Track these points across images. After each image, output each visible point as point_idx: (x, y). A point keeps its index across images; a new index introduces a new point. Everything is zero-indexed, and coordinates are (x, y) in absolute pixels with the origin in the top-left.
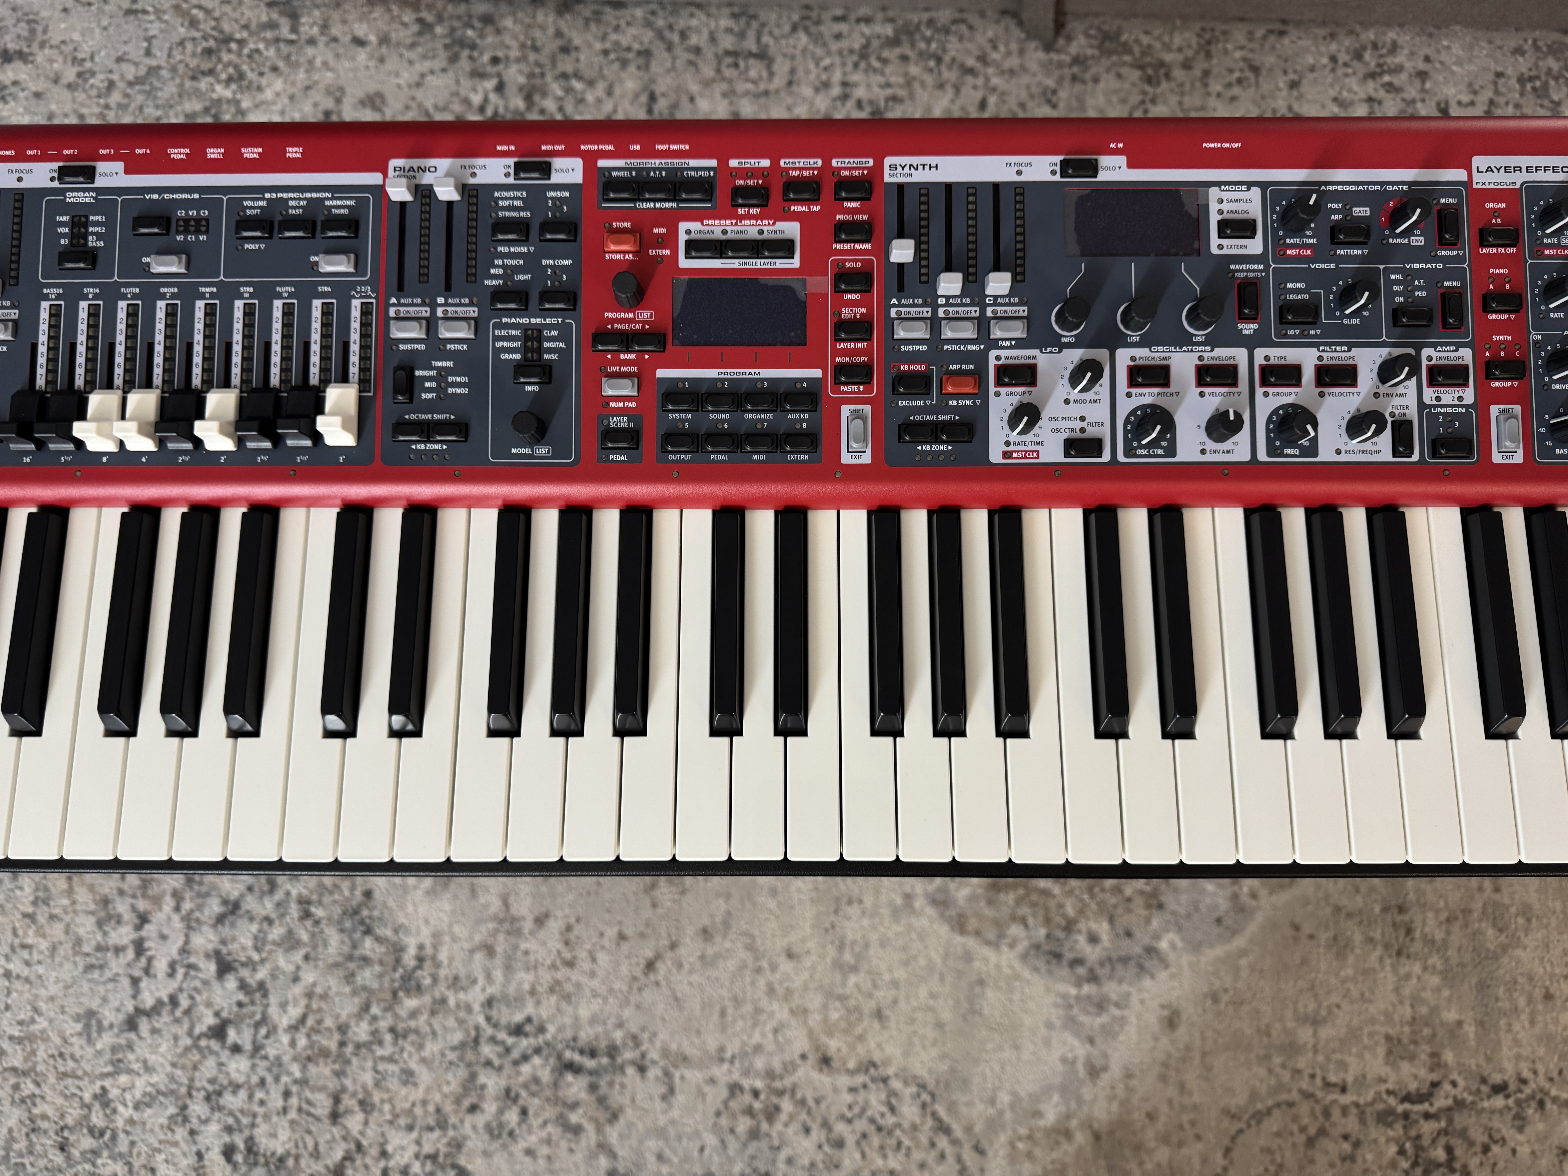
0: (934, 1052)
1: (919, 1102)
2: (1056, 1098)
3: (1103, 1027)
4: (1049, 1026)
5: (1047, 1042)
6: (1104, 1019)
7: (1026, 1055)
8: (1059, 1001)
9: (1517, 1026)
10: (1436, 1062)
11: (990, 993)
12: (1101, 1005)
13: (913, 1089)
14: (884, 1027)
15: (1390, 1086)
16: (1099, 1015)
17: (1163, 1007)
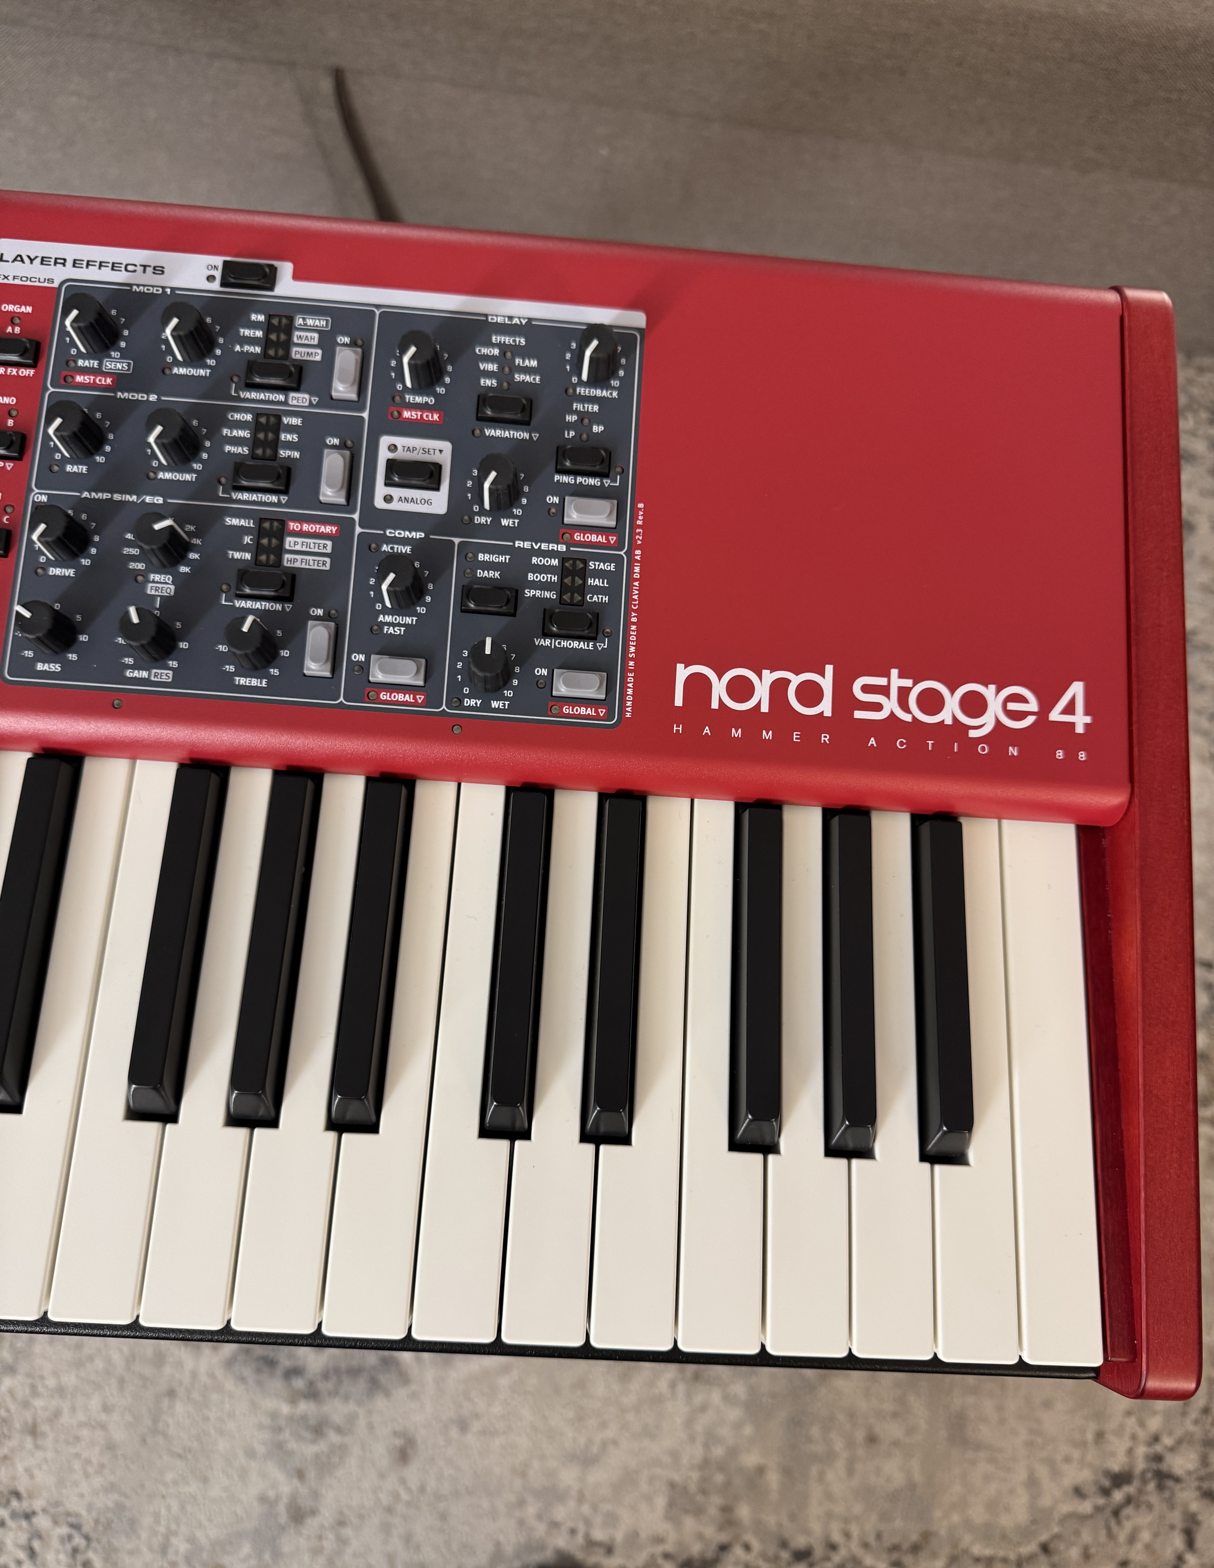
0: (97, 1481)
1: (69, 1547)
2: (246, 1549)
3: (317, 1456)
4: (251, 1454)
5: (244, 1474)
6: (322, 1447)
7: (215, 1491)
8: (266, 1421)
9: (830, 1476)
10: (727, 1519)
11: (180, 1408)
12: (318, 1430)
13: (65, 1530)
14: (37, 1447)
15: (669, 1547)
16: (314, 1442)
17: (396, 1434)
